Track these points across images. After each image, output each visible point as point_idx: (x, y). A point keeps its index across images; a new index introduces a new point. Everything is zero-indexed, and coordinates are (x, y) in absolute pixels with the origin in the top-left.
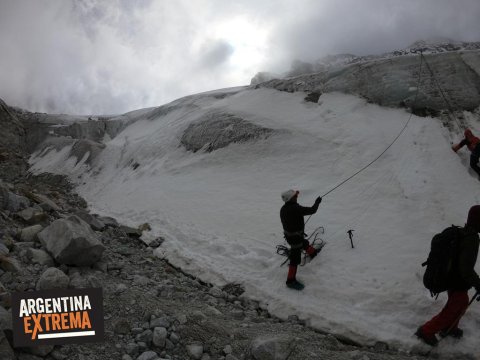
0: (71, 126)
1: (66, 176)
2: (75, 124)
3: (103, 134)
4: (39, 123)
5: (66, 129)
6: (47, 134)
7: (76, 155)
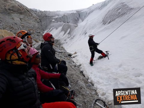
0: (62, 17)
1: (59, 40)
2: (64, 15)
3: (78, 19)
4: (46, 16)
5: (60, 18)
6: (51, 21)
7: (64, 31)
